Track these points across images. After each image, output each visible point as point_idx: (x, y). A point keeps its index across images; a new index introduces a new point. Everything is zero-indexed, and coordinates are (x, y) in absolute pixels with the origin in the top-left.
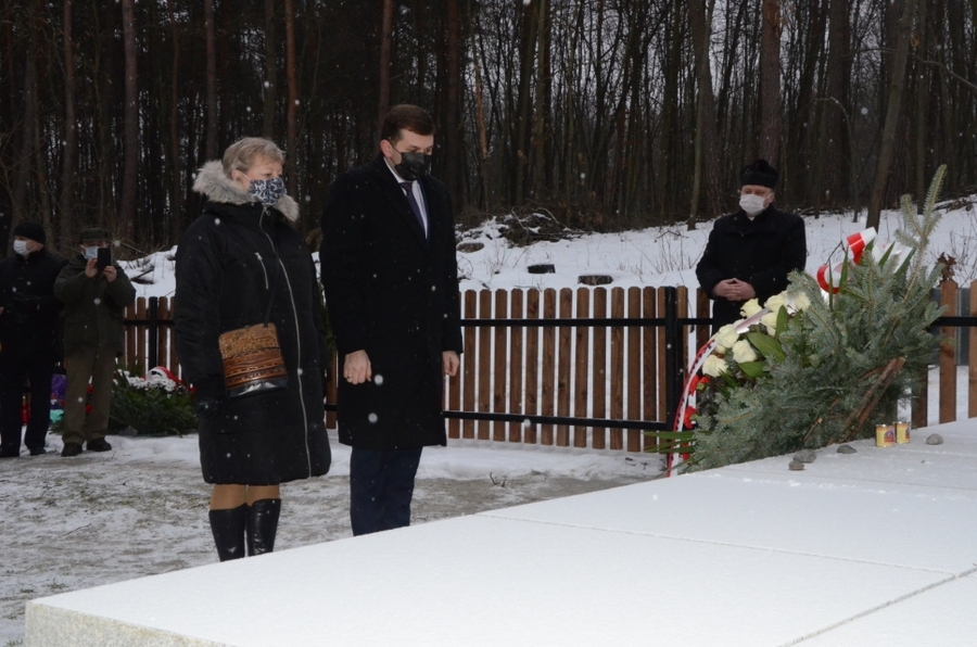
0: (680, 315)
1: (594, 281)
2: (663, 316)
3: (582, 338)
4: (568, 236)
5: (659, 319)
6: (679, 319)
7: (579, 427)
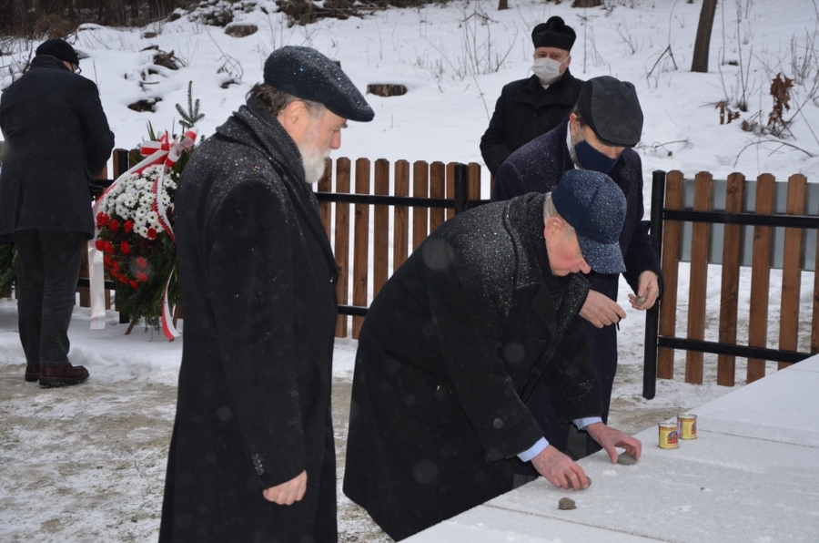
0: (471, 197)
1: (385, 91)
2: (453, 197)
3: (362, 218)
4: (360, 12)
5: (448, 201)
6: (470, 201)
7: (356, 317)
